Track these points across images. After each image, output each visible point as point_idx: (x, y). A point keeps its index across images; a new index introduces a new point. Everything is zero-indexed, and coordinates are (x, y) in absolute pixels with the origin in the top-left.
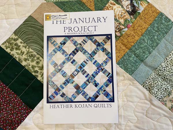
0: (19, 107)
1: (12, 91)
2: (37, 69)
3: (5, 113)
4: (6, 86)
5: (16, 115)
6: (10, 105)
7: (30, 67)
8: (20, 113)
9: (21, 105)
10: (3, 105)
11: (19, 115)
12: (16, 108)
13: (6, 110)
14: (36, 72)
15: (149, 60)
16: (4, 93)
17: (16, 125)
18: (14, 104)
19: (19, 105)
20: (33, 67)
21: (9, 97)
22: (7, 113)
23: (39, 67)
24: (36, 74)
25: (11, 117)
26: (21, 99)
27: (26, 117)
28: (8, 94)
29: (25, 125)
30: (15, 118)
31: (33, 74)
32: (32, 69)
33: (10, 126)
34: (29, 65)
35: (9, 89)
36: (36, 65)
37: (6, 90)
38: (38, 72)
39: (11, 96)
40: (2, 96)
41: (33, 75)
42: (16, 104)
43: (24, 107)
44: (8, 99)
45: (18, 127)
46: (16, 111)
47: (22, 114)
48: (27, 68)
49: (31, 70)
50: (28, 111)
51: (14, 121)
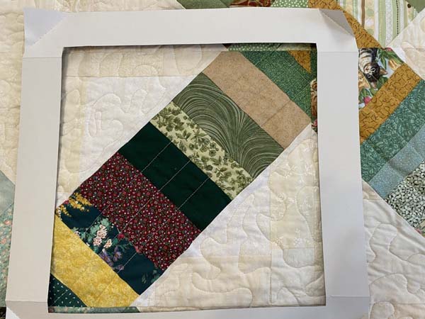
0: (179, 226)
1: (168, 198)
2: (210, 163)
3: (155, 235)
4: (158, 189)
5: (175, 238)
6: (162, 222)
7: (200, 159)
8: (182, 235)
10: (152, 220)
11: (180, 238)
12: (174, 227)
13: (157, 229)
14: (209, 168)
15: (399, 158)
16: (154, 200)
17: (174, 256)
18: (171, 220)
19: (179, 222)
20: (204, 159)
21: (161, 208)
22: (159, 235)
23: (213, 160)
24: (209, 172)
25: (166, 241)
26: (183, 213)
27: (191, 242)
28: (159, 202)
29: (190, 256)
30: (174, 243)
31: (205, 171)
32: (202, 163)
33: (162, 256)
34: (198, 156)
35: (162, 195)
36: (210, 157)
37: (157, 195)
38: (212, 167)
39: (164, 207)
40: (150, 205)
41: (202, 172)
42: (175, 220)
43: (187, 225)
44: (160, 210)
45: (176, 258)
46: (175, 232)
47: (185, 238)
48: (193, 161)
49: (200, 164)
50: (194, 232)
51: (172, 248)
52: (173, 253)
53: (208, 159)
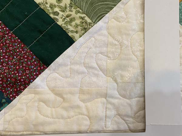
0: (27, 61)
1: (19, 39)
2: (57, 9)
3: (6, 69)
4: (10, 30)
5: (23, 72)
6: (13, 58)
7: (48, 5)
8: (29, 69)
9: (30, 58)
10: (4, 57)
11: (27, 72)
12: (23, 63)
13: (8, 64)
14: (56, 14)
16: (7, 40)
17: (22, 87)
18: (21, 57)
19: (27, 58)
20: (52, 6)
21: (12, 46)
22: (9, 69)
23: (60, 7)
24: (56, 17)
25: (15, 74)
26: (31, 51)
27: (37, 75)
28: (11, 41)
29: (35, 88)
30: (21, 76)
31: (52, 16)
32: (50, 9)
33: (12, 87)
34: (47, 3)
35: (14, 36)
36: (57, 4)
37: (9, 36)
38: (59, 13)
39: (15, 46)
40: (3, 43)
41: (50, 17)
42: (24, 57)
43: (35, 61)
44: (11, 48)
45: (24, 89)
46: (23, 67)
47: (32, 72)
48: (42, 7)
49: (48, 10)
50: (40, 67)
51: (20, 80)
52: (20, 85)
53: (55, 6)
